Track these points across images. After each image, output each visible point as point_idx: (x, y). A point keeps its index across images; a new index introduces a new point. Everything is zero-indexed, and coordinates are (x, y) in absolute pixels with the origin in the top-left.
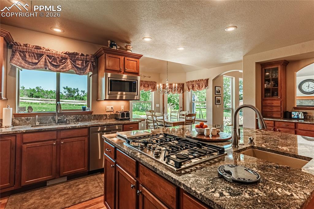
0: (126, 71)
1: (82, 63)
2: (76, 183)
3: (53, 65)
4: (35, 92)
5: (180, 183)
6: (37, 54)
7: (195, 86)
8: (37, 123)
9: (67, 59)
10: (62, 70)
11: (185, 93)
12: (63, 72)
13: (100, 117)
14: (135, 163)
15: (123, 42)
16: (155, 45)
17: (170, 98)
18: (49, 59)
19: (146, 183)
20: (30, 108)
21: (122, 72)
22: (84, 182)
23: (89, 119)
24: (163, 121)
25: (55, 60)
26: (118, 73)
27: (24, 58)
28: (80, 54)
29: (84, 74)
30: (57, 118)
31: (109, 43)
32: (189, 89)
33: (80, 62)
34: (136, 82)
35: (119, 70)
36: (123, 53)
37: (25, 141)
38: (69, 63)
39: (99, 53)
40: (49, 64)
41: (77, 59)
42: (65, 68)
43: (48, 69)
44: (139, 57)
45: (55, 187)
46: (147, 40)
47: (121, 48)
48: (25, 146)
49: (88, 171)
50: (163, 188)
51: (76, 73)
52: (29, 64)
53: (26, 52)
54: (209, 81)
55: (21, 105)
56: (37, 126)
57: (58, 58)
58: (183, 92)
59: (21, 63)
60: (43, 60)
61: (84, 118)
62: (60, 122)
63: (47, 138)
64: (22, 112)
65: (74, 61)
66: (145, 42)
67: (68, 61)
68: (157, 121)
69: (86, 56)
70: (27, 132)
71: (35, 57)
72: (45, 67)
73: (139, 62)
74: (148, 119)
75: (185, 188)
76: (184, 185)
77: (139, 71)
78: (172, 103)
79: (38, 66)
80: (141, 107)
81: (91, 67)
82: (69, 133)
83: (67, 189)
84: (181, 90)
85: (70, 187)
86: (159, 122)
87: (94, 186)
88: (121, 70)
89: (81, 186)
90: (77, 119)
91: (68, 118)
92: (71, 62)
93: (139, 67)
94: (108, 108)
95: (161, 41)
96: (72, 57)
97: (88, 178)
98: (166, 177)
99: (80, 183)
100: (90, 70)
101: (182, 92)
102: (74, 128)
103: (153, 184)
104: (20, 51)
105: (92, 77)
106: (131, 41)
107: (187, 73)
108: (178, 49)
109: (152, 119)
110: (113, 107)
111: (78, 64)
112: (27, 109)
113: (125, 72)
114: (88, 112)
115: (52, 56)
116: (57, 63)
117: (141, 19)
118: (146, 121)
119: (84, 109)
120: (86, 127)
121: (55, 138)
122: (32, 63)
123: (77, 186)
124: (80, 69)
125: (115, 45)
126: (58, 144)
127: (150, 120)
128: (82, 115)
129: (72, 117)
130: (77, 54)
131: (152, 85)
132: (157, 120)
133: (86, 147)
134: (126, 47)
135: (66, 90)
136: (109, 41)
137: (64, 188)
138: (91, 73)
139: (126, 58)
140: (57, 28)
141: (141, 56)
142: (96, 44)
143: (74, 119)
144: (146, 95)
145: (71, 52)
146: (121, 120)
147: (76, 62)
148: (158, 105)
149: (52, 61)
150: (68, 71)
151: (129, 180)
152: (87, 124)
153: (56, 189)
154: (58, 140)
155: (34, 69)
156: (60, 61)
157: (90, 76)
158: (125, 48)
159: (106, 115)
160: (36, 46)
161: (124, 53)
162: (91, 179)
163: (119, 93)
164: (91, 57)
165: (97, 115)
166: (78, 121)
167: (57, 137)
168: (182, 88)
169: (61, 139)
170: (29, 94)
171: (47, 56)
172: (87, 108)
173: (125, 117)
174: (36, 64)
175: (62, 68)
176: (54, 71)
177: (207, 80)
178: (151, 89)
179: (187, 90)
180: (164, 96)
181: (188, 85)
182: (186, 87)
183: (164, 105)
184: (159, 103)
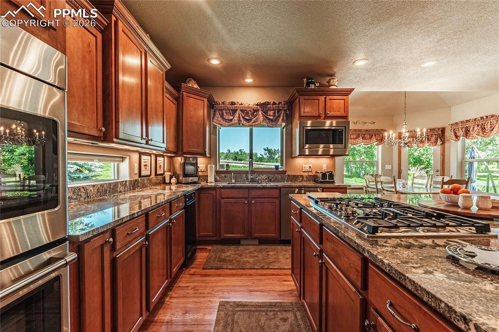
0: (328, 115)
1: (274, 113)
2: (267, 249)
3: (246, 120)
4: (239, 155)
5: (364, 249)
6: (232, 110)
7: (471, 129)
8: (233, 181)
9: (258, 111)
10: (254, 124)
11: (446, 145)
12: (256, 126)
13: (295, 178)
14: (318, 226)
15: (325, 77)
16: (376, 68)
17: (419, 158)
18: (242, 114)
19: (329, 250)
20: (227, 166)
21: (322, 117)
22: (275, 249)
23: (283, 180)
24: (394, 190)
25: (247, 114)
26: (317, 119)
27: (222, 116)
28: (272, 103)
29: (276, 126)
30: (250, 176)
31: (305, 82)
32: (457, 137)
33: (271, 113)
34: (343, 129)
35: (317, 115)
36: (323, 91)
37: (223, 196)
38: (261, 115)
39: (293, 97)
40: (242, 119)
41: (269, 110)
42: (257, 121)
43: (241, 125)
44: (348, 92)
45: (247, 247)
46: (360, 63)
47: (321, 85)
48: (223, 201)
49: (279, 239)
50: (347, 258)
51: (268, 126)
52: (226, 122)
53: (224, 109)
55: (221, 163)
56: (233, 183)
57: (250, 111)
58: (443, 143)
59: (220, 121)
60: (237, 115)
61: (276, 178)
62: (253, 181)
63: (241, 195)
64: (221, 170)
65: (265, 113)
66: (358, 68)
67: (260, 112)
68: (383, 190)
69: (279, 104)
70: (224, 188)
71: (230, 113)
72: (239, 124)
73: (347, 99)
74: (368, 187)
75: (369, 256)
76: (368, 252)
77: (348, 113)
78: (423, 166)
79: (233, 122)
80: (363, 172)
81: (283, 117)
82: (260, 192)
83: (258, 252)
84: (439, 139)
85: (260, 251)
86: (387, 191)
87: (285, 256)
88: (321, 115)
89: (271, 253)
90: (270, 178)
91: (260, 178)
92: (262, 114)
93: (348, 107)
94: (305, 167)
95: (384, 59)
96: (263, 108)
97: (279, 247)
98: (348, 241)
99: (270, 250)
100: (283, 120)
101: (439, 142)
102: (264, 188)
103: (336, 252)
104: (219, 110)
105: (286, 129)
106: (335, 73)
107: (452, 108)
108: (422, 65)
109: (375, 187)
110: (311, 166)
111: (270, 115)
112: (225, 166)
113: (327, 117)
114: (281, 171)
115: (245, 110)
116: (249, 117)
117: (346, 35)
118: (364, 189)
119: (277, 167)
120: (276, 188)
121: (247, 197)
122: (229, 120)
123: (268, 252)
124: (272, 120)
125: (313, 83)
126: (249, 203)
127: (371, 188)
128: (274, 174)
129: (264, 176)
130: (268, 103)
131: (377, 135)
132: (382, 188)
133: (277, 211)
134: (328, 82)
135: (266, 152)
136: (305, 80)
137: (255, 250)
138: (284, 124)
139: (328, 98)
140: (248, 78)
141: (352, 90)
142: (289, 87)
143: (266, 179)
144: (373, 153)
145: (262, 102)
146: (321, 182)
147: (267, 112)
148: (388, 167)
149: (245, 116)
150: (259, 124)
151: (313, 247)
152: (280, 184)
153: (248, 249)
154: (249, 199)
155: (229, 126)
156: (252, 114)
157: (283, 128)
158: (327, 84)
159: (302, 176)
160: (231, 102)
161: (325, 91)
162: (283, 249)
163: (322, 146)
164: (284, 104)
165: (292, 175)
166: (270, 181)
167: (249, 195)
168: (439, 135)
169: (253, 198)
170: (234, 158)
171: (241, 110)
172: (280, 167)
173: (326, 179)
174: (231, 120)
175: (254, 122)
176: (247, 126)
178: (375, 142)
179: (451, 139)
180: (401, 152)
181: (454, 129)
182: (449, 134)
183: (400, 166)
184: (391, 163)
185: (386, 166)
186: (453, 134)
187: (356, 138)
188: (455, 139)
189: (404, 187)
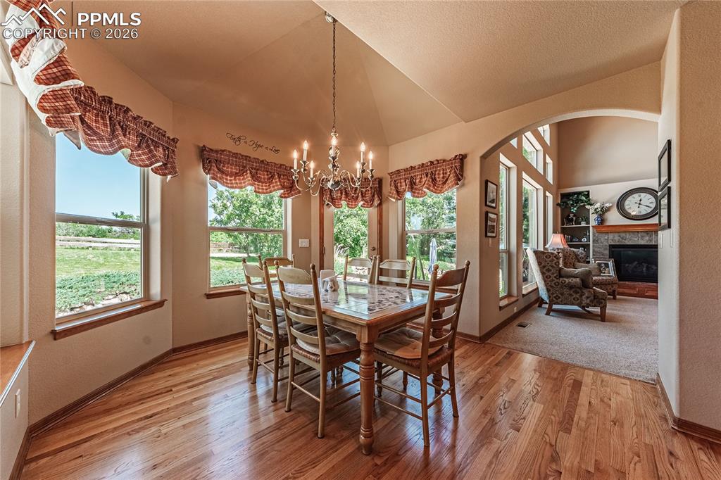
7: (418, 181)
11: (384, 206)
32: (399, 193)
54: (468, 161)
58: (380, 203)
74: (253, 296)
84: (376, 196)
101: (376, 202)
107: (391, 147)
109: (267, 296)
131: (283, 177)
148: (303, 243)
168: (376, 190)
177: (462, 158)
178: (279, 189)
179: (391, 197)
180: (323, 215)
181: (395, 181)
182: (387, 188)
183: (323, 242)
184: (308, 236)
185: (300, 240)
186: (393, 188)
187: (236, 173)
188: (396, 196)
189: (334, 291)
